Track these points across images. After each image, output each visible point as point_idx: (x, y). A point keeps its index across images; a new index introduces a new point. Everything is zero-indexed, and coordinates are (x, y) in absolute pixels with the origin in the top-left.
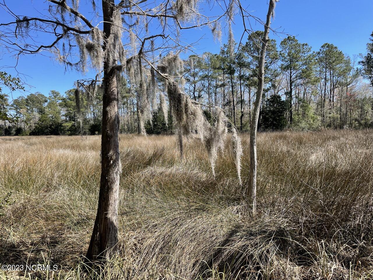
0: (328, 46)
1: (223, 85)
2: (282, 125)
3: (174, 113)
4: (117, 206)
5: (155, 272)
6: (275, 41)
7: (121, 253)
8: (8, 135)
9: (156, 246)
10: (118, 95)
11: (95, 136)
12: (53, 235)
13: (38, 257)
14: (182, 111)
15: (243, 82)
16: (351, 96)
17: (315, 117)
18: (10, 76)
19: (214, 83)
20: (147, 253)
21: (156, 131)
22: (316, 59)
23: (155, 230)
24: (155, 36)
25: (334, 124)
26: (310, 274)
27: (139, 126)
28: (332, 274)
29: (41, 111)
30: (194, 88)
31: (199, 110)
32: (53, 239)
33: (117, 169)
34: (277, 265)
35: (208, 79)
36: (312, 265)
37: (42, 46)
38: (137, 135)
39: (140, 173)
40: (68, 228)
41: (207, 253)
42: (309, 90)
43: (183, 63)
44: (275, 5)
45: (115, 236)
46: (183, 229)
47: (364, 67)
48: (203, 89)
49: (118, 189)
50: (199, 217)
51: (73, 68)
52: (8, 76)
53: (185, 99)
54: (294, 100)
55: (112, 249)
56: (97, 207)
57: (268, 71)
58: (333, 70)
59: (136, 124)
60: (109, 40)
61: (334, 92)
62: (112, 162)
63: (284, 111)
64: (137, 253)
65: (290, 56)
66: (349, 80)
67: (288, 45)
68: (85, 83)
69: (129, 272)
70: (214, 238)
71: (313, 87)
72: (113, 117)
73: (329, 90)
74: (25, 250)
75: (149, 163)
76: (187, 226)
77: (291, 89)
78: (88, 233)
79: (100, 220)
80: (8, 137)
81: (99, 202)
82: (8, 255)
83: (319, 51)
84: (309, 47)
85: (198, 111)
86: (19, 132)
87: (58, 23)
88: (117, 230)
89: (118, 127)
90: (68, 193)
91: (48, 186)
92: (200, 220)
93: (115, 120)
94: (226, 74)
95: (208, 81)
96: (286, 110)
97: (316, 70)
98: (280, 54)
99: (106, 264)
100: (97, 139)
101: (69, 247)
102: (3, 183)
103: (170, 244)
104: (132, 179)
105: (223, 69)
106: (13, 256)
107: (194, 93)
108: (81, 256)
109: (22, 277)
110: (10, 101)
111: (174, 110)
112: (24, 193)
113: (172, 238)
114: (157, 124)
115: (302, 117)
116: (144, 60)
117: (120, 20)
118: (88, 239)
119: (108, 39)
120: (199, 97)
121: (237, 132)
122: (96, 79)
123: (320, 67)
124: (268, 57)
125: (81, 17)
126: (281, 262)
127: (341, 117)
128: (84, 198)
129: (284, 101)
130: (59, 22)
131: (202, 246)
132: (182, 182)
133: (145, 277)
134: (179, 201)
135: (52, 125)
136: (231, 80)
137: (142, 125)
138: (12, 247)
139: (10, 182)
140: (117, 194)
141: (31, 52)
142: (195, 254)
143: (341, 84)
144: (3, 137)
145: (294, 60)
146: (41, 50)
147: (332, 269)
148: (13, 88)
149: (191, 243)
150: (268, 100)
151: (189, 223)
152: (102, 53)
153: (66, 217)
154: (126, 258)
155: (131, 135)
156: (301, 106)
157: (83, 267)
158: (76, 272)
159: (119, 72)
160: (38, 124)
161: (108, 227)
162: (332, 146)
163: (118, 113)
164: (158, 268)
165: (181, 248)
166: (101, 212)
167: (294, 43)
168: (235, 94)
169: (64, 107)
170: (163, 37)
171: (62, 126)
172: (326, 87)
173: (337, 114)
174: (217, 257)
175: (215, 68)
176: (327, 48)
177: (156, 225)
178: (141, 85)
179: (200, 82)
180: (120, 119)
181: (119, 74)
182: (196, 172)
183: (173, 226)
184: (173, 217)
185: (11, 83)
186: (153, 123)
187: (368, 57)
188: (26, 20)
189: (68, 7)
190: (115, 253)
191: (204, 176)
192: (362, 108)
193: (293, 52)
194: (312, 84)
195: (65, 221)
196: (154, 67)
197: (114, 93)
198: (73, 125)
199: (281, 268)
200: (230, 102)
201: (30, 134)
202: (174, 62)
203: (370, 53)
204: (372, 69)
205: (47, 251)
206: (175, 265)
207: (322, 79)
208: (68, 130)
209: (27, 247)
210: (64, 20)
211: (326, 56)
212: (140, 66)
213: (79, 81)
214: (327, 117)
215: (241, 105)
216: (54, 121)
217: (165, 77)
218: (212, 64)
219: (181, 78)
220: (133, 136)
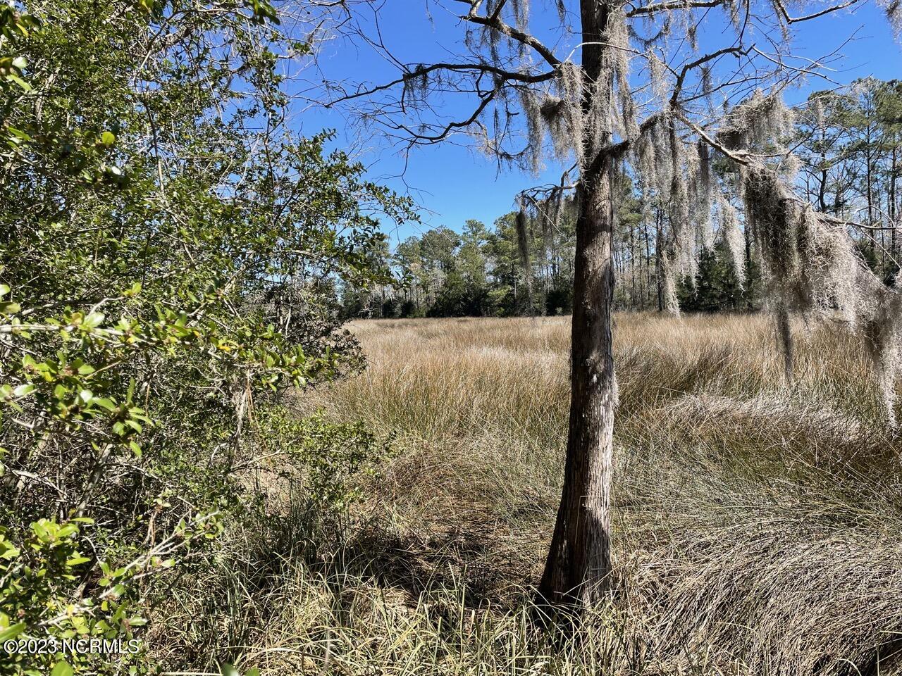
3: (763, 252)
4: (607, 484)
5: (706, 662)
7: (619, 598)
8: (389, 317)
9: (708, 595)
10: (612, 218)
11: (557, 317)
12: (471, 531)
13: (442, 573)
14: (787, 246)
18: (395, 194)
19: (886, 164)
20: (683, 611)
21: (706, 305)
23: (706, 557)
24: (714, 56)
27: (660, 292)
29: (448, 266)
30: (823, 183)
31: (843, 240)
32: (470, 540)
33: (607, 395)
35: (868, 153)
37: (452, 125)
38: (654, 315)
39: (665, 410)
40: (501, 520)
41: (858, 642)
43: (792, 115)
45: (603, 555)
46: (784, 566)
48: (850, 184)
49: (610, 445)
50: (834, 539)
51: (513, 164)
52: (390, 194)
53: (797, 214)
55: (597, 585)
56: (561, 481)
59: (654, 287)
60: (598, 86)
62: (595, 378)
64: (657, 606)
68: (539, 197)
69: (638, 649)
70: (882, 605)
72: (600, 272)
74: (418, 555)
75: (687, 384)
76: (796, 559)
78: (541, 537)
79: (569, 512)
80: (388, 321)
81: (566, 469)
82: (387, 561)
85: (838, 245)
86: (408, 310)
87: (484, 68)
88: (608, 540)
89: (612, 294)
90: (500, 443)
91: (460, 425)
92: (837, 548)
93: (603, 278)
95: (869, 160)
99: (584, 618)
100: (562, 325)
101: (503, 562)
102: (381, 413)
103: (747, 598)
104: (645, 423)
106: (396, 564)
107: (821, 198)
108: (528, 588)
109: (412, 610)
110: (393, 248)
111: (763, 244)
112: (416, 434)
113: (752, 585)
114: (710, 286)
116: (682, 123)
117: (624, 31)
118: (543, 553)
119: (596, 83)
120: (839, 205)
122: (562, 184)
125: (534, 44)
128: (533, 457)
130: (486, 63)
131: (843, 621)
132: (781, 440)
133: (680, 668)
134: (774, 490)
135: (468, 295)
137: (671, 288)
138: (396, 545)
139: (392, 412)
140: (608, 456)
141: (431, 139)
142: (820, 638)
144: (381, 321)
146: (450, 134)
148: (400, 219)
149: (810, 606)
151: (804, 553)
152: (580, 120)
153: (496, 495)
154: (630, 612)
155: (639, 316)
157: (533, 614)
158: (519, 621)
159: (617, 161)
160: (442, 293)
161: (587, 531)
163: (612, 262)
164: (715, 655)
165: (779, 614)
166: (571, 494)
169: (492, 254)
170: (735, 54)
171: (488, 296)
174: (892, 659)
175: (890, 121)
177: (707, 545)
178: (675, 186)
179: (841, 165)
180: (615, 275)
181: (616, 165)
182: (825, 415)
183: (756, 554)
184: (756, 530)
185: (396, 208)
186: (699, 284)
188: (422, 71)
189: (505, 26)
190: (604, 595)
191: (851, 429)
195: (494, 503)
196: (707, 137)
197: (602, 212)
198: (510, 295)
201: (428, 316)
202: (767, 116)
205: (460, 564)
206: (762, 656)
208: (499, 306)
209: (421, 548)
210: (495, 58)
212: (672, 137)
213: (525, 193)
216: (473, 287)
217: (740, 159)
218: (882, 109)
219: (787, 155)
220: (645, 318)
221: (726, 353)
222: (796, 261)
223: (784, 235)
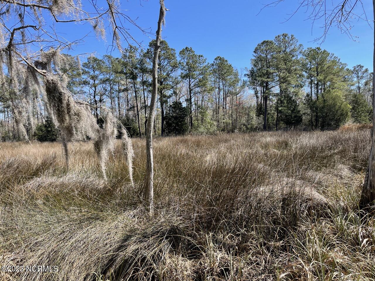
0: (220, 59)
1: (126, 90)
2: (184, 129)
3: (54, 113)
6: (174, 50)
14: (63, 111)
15: (146, 88)
16: (240, 104)
17: (212, 122)
19: (116, 87)
20: (28, 275)
21: (50, 138)
22: (211, 70)
24: (26, 27)
25: (227, 129)
26: (200, 266)
28: (218, 263)
30: (95, 92)
34: (170, 263)
35: (110, 83)
36: (201, 257)
42: (206, 98)
44: (165, 13)
46: (72, 242)
47: (249, 79)
48: (105, 93)
53: (67, 98)
54: (194, 107)
57: (170, 78)
58: (225, 80)
61: (226, 101)
63: (185, 117)
65: (188, 66)
66: (238, 90)
67: (186, 55)
71: (209, 96)
73: (222, 98)
75: (36, 173)
77: (191, 96)
83: (212, 63)
84: (205, 58)
85: (82, 112)
92: (93, 229)
94: (129, 79)
95: (110, 85)
96: (186, 115)
97: (211, 80)
98: (179, 63)
105: (126, 74)
107: (94, 97)
111: (53, 110)
113: (59, 254)
114: (51, 130)
115: (201, 122)
116: (15, 53)
120: (101, 101)
121: (128, 133)
123: (214, 78)
124: (168, 65)
126: (173, 259)
127: (232, 122)
129: (184, 107)
136: (134, 85)
142: (86, 267)
143: (232, 94)
145: (192, 69)
147: (218, 258)
149: (82, 255)
150: (171, 106)
155: (17, 143)
156: (199, 112)
162: (223, 148)
165: (70, 263)
167: (192, 54)
168: (139, 99)
170: (34, 28)
172: (220, 96)
173: (230, 119)
175: (117, 72)
176: (220, 61)
179: (101, 86)
183: (61, 240)
184: (61, 230)
187: (252, 71)
192: (248, 115)
193: (191, 62)
194: (208, 92)
196: (27, 62)
199: (174, 265)
200: (134, 107)
202: (53, 58)
203: (253, 67)
204: (255, 81)
207: (216, 88)
211: (219, 68)
212: (10, 59)
214: (221, 122)
215: (145, 110)
217: (43, 74)
218: (114, 68)
219: (63, 75)
220: (20, 145)
221: (55, 158)
222: (67, 118)
223: (62, 107)
